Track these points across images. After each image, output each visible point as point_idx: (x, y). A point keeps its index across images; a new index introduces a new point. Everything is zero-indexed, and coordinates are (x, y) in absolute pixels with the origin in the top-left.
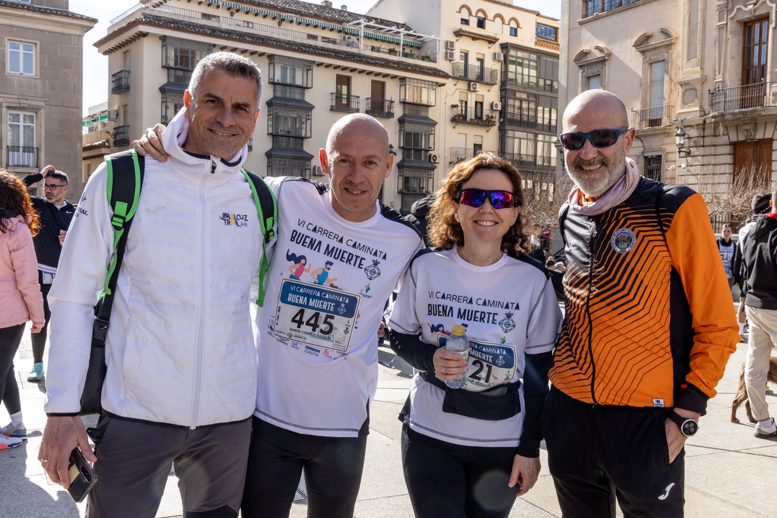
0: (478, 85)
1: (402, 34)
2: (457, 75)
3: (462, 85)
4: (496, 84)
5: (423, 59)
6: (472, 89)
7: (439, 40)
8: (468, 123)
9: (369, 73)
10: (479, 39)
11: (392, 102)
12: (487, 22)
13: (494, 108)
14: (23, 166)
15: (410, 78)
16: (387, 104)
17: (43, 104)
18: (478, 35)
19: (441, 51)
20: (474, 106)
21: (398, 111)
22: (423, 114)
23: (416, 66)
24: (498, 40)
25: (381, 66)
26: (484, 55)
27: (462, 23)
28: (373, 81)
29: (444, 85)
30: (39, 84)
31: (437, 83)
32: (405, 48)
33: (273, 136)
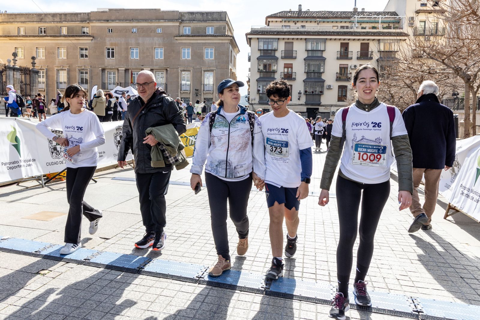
0: (432, 37)
1: (380, 18)
2: (417, 34)
3: (421, 38)
4: (445, 35)
5: (394, 29)
6: (427, 39)
7: (405, 18)
9: (359, 40)
11: (372, 52)
12: (440, 2)
14: (208, 91)
15: (382, 39)
16: (370, 53)
17: (215, 68)
19: (406, 22)
21: (376, 56)
22: (392, 56)
23: (388, 32)
24: (445, 11)
26: (437, 20)
27: (421, 6)
28: (361, 43)
29: (405, 40)
30: (214, 61)
31: (401, 40)
32: (390, 24)
33: (307, 73)
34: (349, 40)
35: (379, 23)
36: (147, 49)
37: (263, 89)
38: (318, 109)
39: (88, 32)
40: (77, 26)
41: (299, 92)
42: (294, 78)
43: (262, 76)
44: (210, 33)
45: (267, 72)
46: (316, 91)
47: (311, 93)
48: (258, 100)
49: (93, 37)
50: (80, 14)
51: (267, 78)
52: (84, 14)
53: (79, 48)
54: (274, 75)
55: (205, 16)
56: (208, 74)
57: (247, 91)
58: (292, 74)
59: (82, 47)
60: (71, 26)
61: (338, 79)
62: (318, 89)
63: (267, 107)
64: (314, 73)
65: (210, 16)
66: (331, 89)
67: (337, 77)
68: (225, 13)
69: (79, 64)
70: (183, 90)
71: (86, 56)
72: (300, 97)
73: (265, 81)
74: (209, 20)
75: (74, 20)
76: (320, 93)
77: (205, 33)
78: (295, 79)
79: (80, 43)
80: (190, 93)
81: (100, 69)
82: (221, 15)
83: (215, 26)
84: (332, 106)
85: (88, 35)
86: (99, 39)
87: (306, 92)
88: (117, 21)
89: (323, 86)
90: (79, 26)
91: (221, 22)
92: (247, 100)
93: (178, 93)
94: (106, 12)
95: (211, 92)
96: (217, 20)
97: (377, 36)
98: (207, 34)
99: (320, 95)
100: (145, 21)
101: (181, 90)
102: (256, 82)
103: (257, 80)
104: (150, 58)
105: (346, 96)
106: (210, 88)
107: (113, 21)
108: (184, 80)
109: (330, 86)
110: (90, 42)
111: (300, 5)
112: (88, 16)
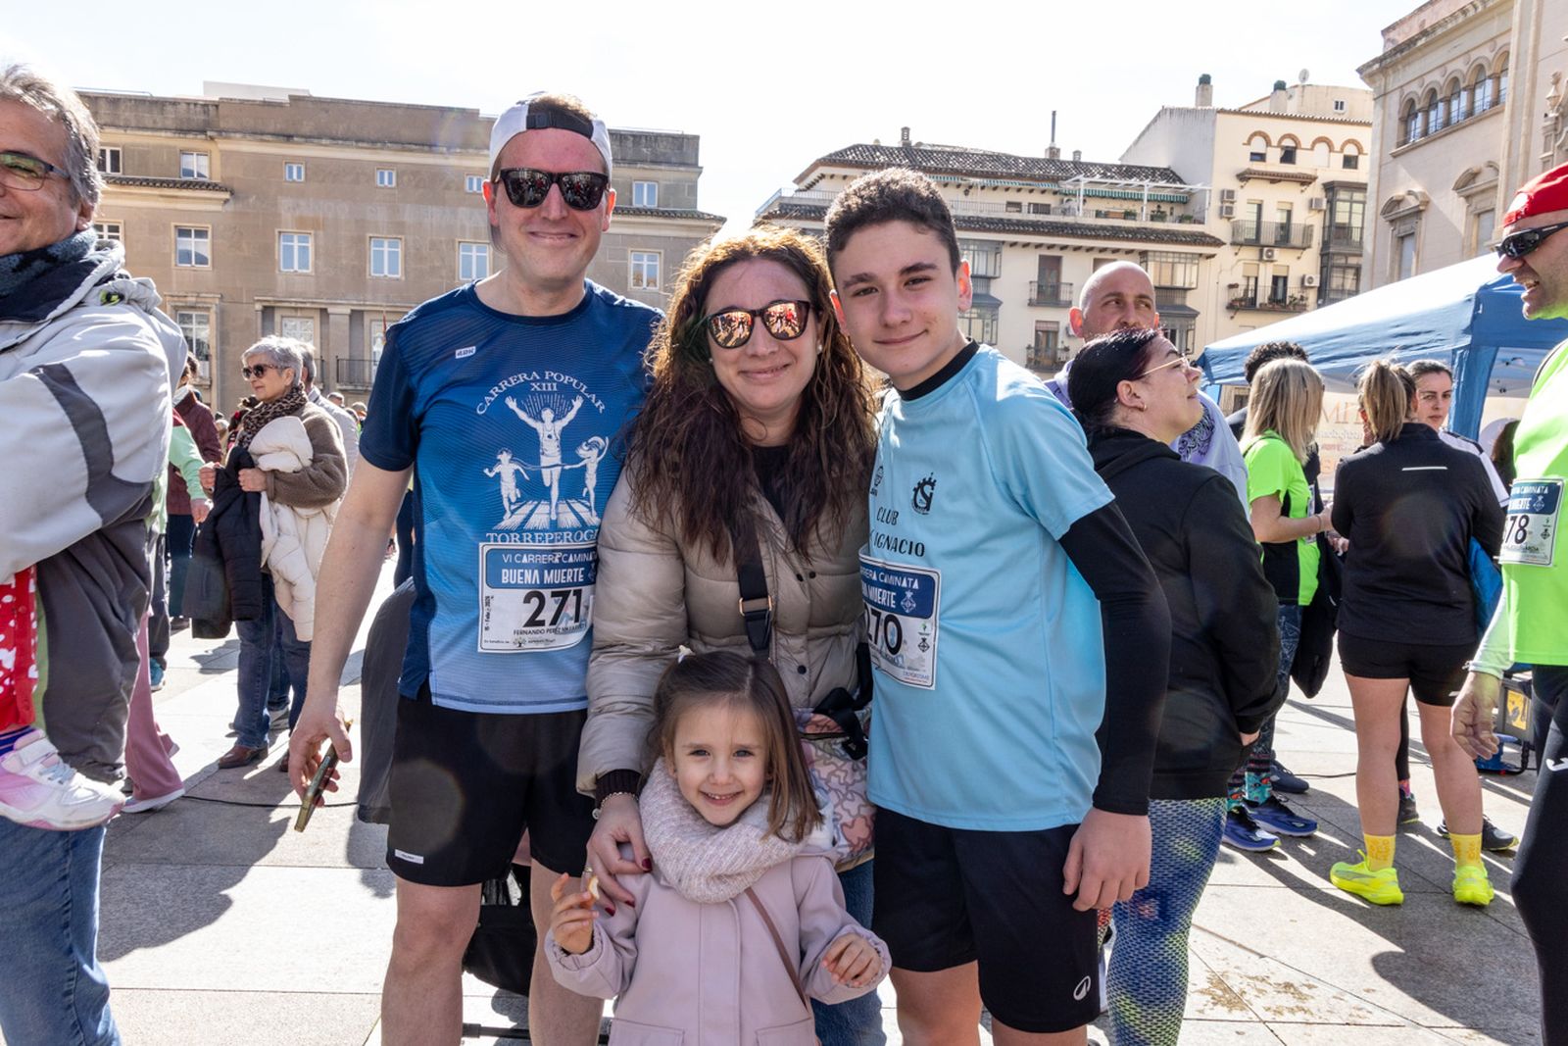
0: (1277, 251)
1: (1146, 188)
2: (1241, 239)
3: (1250, 254)
4: (1309, 247)
5: (1180, 222)
6: (1265, 258)
7: (1210, 190)
8: (1258, 310)
9: (1090, 249)
10: (1280, 181)
12: (1299, 154)
13: (1307, 284)
15: (1155, 252)
18: (1278, 175)
19: (1213, 205)
20: (1269, 283)
22: (1178, 301)
23: (1167, 232)
24: (1314, 179)
25: (1105, 238)
26: (1291, 204)
27: (1252, 160)
29: (1212, 256)
31: (1201, 255)
32: (1161, 205)
34: (1064, 248)
35: (1141, 200)
36: (433, 245)
39: (206, 173)
40: (161, 147)
44: (645, 203)
49: (232, 193)
50: (175, 103)
52: (188, 104)
53: (173, 229)
55: (630, 144)
59: (185, 225)
60: (138, 145)
65: (646, 147)
67: (1030, 359)
68: (694, 140)
69: (174, 286)
71: (201, 260)
74: (643, 161)
75: (150, 125)
77: (631, 204)
79: (176, 210)
81: (258, 307)
82: (681, 147)
83: (663, 183)
85: (203, 184)
86: (251, 200)
88: (324, 141)
90: (169, 147)
91: (682, 169)
94: (280, 105)
96: (668, 163)
97: (1141, 240)
98: (635, 205)
100: (426, 148)
104: (442, 277)
107: (308, 138)
110: (218, 208)
111: (905, 130)
112: (206, 112)
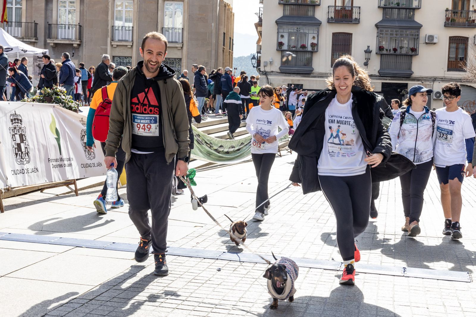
14: (172, 42)
33: (384, 9)
37: (289, 40)
38: (406, 85)
41: (366, 48)
42: (356, 19)
43: (288, 13)
45: (299, 5)
46: (401, 48)
47: (392, 52)
48: (280, 66)
51: (299, 17)
54: (314, 12)
56: (171, 7)
57: (256, 45)
58: (351, 11)
61: (450, 23)
62: (406, 44)
63: (299, 80)
64: (399, 9)
66: (435, 44)
67: (447, 19)
70: (117, 39)
72: (368, 59)
73: (294, 24)
76: (410, 53)
78: (357, 21)
80: (132, 46)
84: (435, 79)
87: (381, 48)
89: (416, 38)
92: (256, 65)
93: (106, 45)
95: (177, 45)
99: (411, 56)
101: (112, 40)
102: (275, 27)
103: (276, 22)
105: (464, 59)
106: (176, 36)
108: (120, 19)
109: (431, 38)
